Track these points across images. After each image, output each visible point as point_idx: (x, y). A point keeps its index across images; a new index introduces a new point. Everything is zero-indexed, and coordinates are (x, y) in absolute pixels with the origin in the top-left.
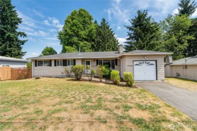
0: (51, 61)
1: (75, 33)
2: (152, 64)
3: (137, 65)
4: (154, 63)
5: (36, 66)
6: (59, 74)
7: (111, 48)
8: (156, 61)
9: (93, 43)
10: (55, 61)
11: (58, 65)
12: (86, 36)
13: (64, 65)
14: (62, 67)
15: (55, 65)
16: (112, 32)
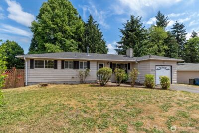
0: (56, 61)
1: (58, 26)
2: (168, 69)
3: (158, 69)
4: (169, 68)
5: (32, 67)
6: (68, 79)
7: (101, 51)
8: (171, 66)
9: (80, 43)
10: (63, 62)
11: (67, 67)
12: (73, 33)
13: (74, 68)
14: (72, 70)
15: (63, 67)
16: (101, 33)
